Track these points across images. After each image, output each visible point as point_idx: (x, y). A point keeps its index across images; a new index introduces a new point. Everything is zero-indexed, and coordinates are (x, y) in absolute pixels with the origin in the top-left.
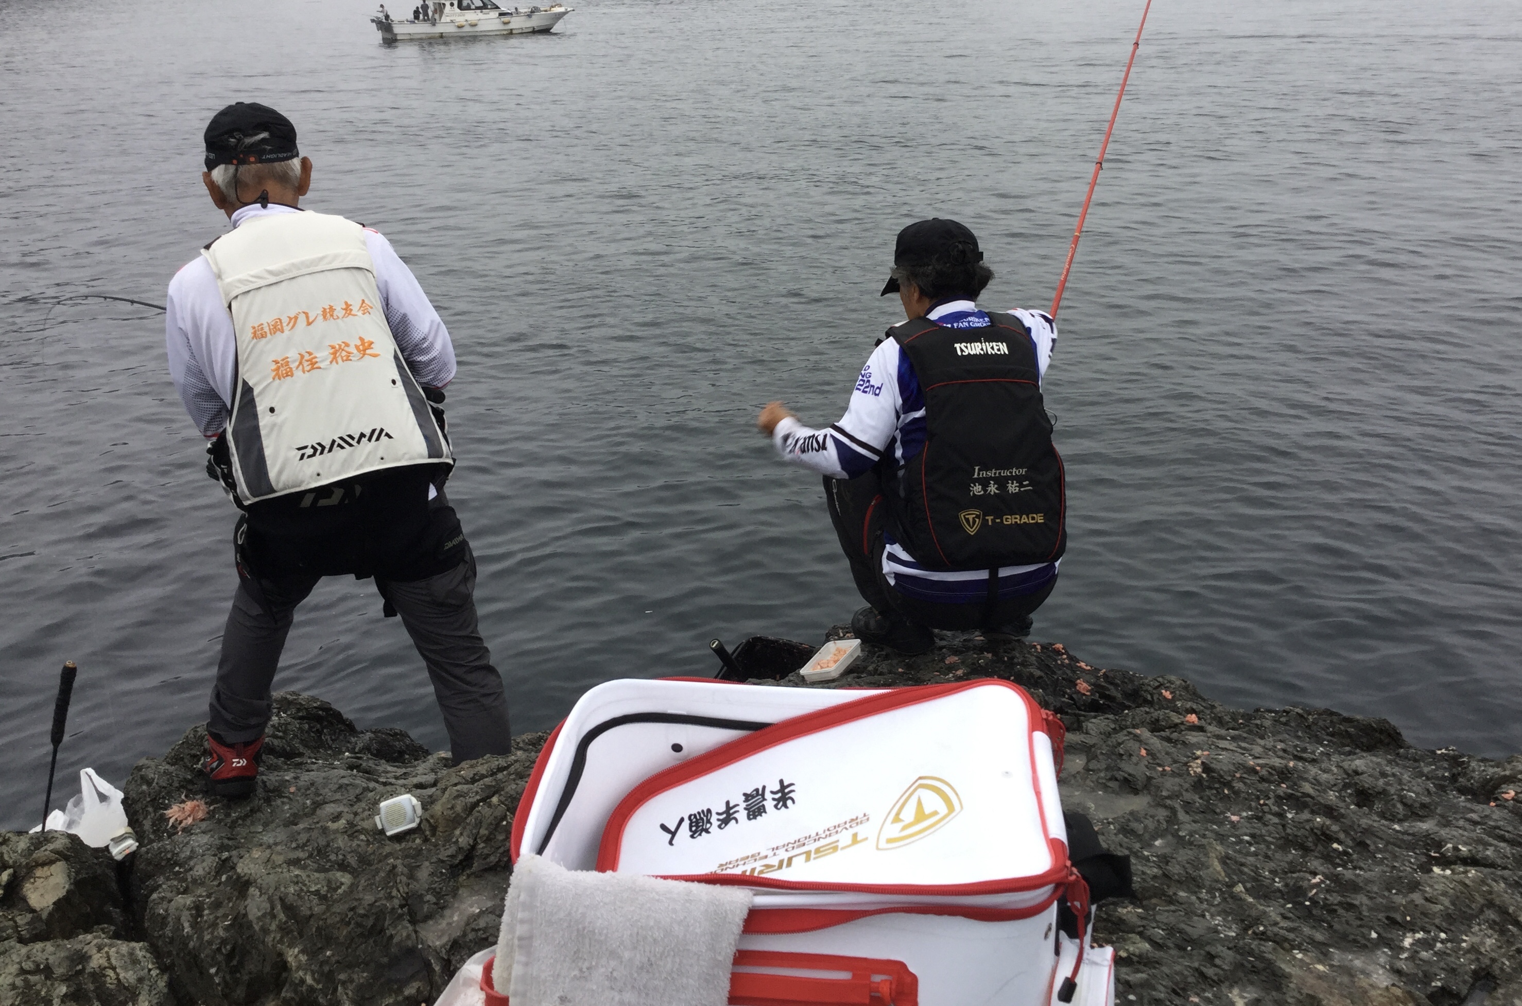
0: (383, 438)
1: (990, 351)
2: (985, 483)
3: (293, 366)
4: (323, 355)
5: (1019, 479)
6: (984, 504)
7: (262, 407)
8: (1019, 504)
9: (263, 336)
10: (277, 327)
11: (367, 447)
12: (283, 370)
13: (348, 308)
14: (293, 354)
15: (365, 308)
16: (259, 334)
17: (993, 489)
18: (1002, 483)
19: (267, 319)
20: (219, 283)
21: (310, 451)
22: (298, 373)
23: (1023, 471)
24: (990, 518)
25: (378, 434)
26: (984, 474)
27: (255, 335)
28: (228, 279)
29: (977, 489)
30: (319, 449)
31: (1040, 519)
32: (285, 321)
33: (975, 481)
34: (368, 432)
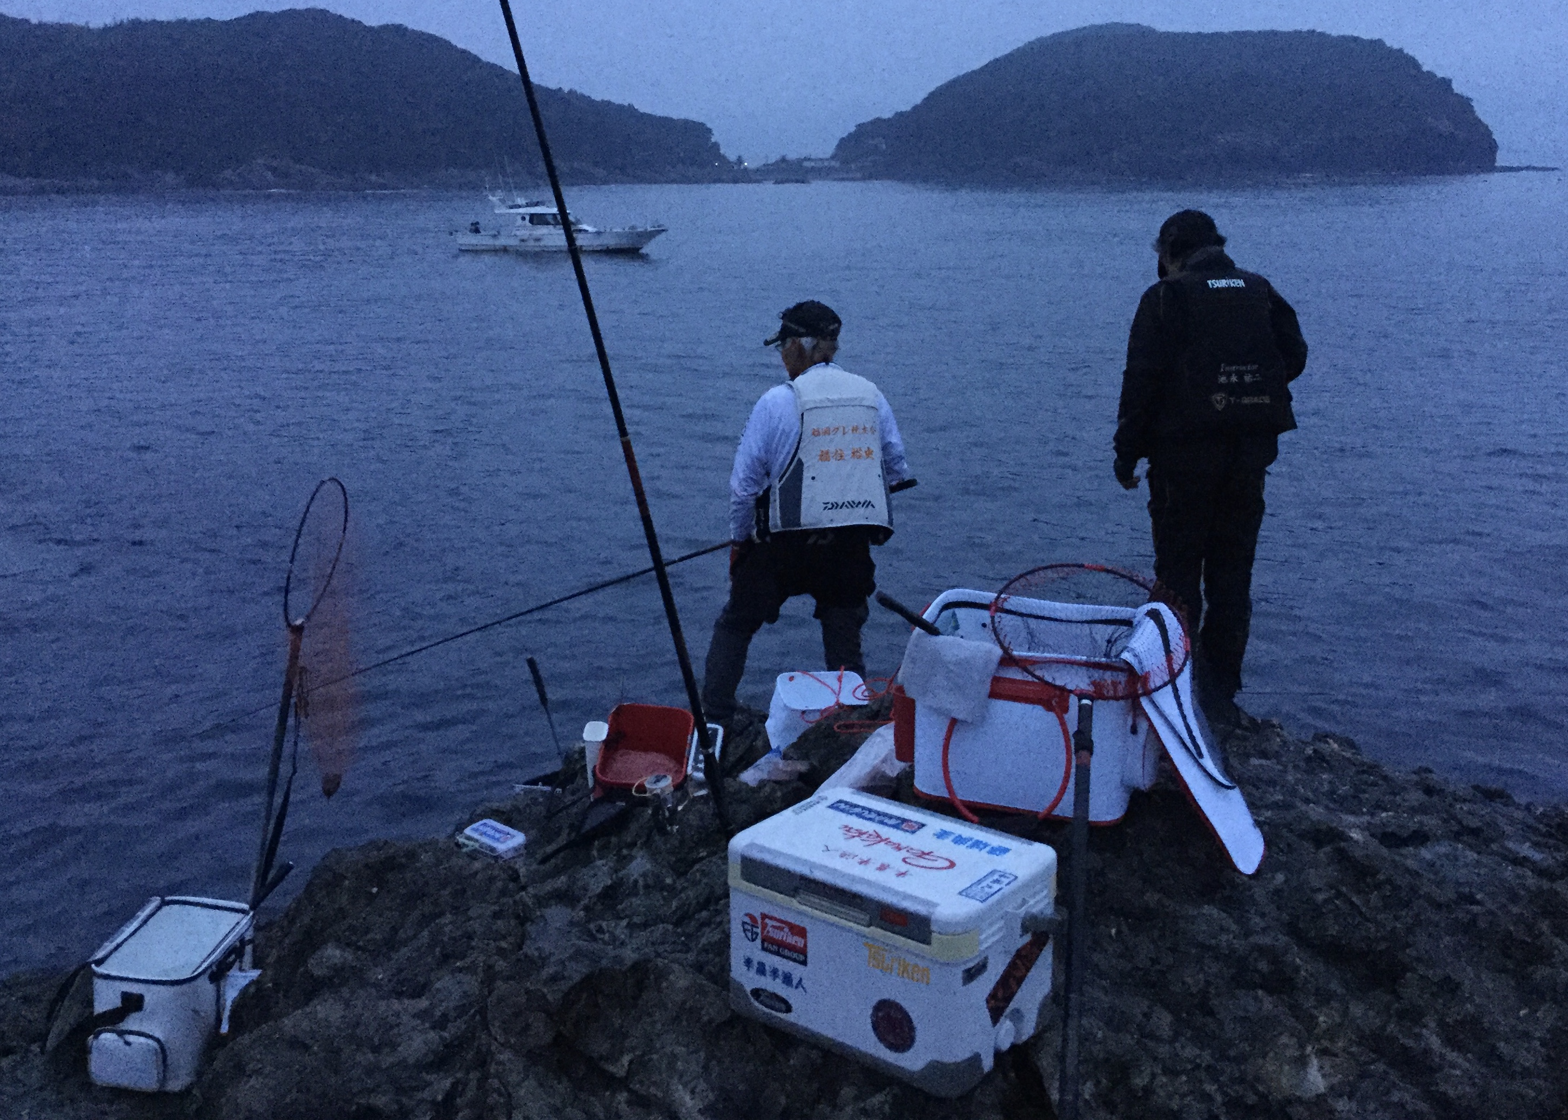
0: (870, 507)
1: (1232, 285)
2: (1229, 375)
3: (831, 455)
4: (847, 453)
5: (1253, 373)
6: (1229, 389)
7: (807, 475)
8: (1255, 389)
9: (819, 435)
10: (827, 432)
11: (861, 510)
12: (824, 456)
13: (865, 429)
14: (832, 450)
15: (873, 430)
16: (816, 433)
17: (1234, 379)
18: (1240, 375)
19: (824, 427)
20: (798, 400)
21: (830, 506)
22: (833, 460)
23: (1255, 367)
24: (1232, 399)
25: (867, 504)
26: (1227, 369)
27: (813, 434)
28: (805, 399)
29: (1223, 379)
30: (835, 506)
31: (1267, 400)
32: (832, 429)
33: (1222, 374)
34: (862, 501)
